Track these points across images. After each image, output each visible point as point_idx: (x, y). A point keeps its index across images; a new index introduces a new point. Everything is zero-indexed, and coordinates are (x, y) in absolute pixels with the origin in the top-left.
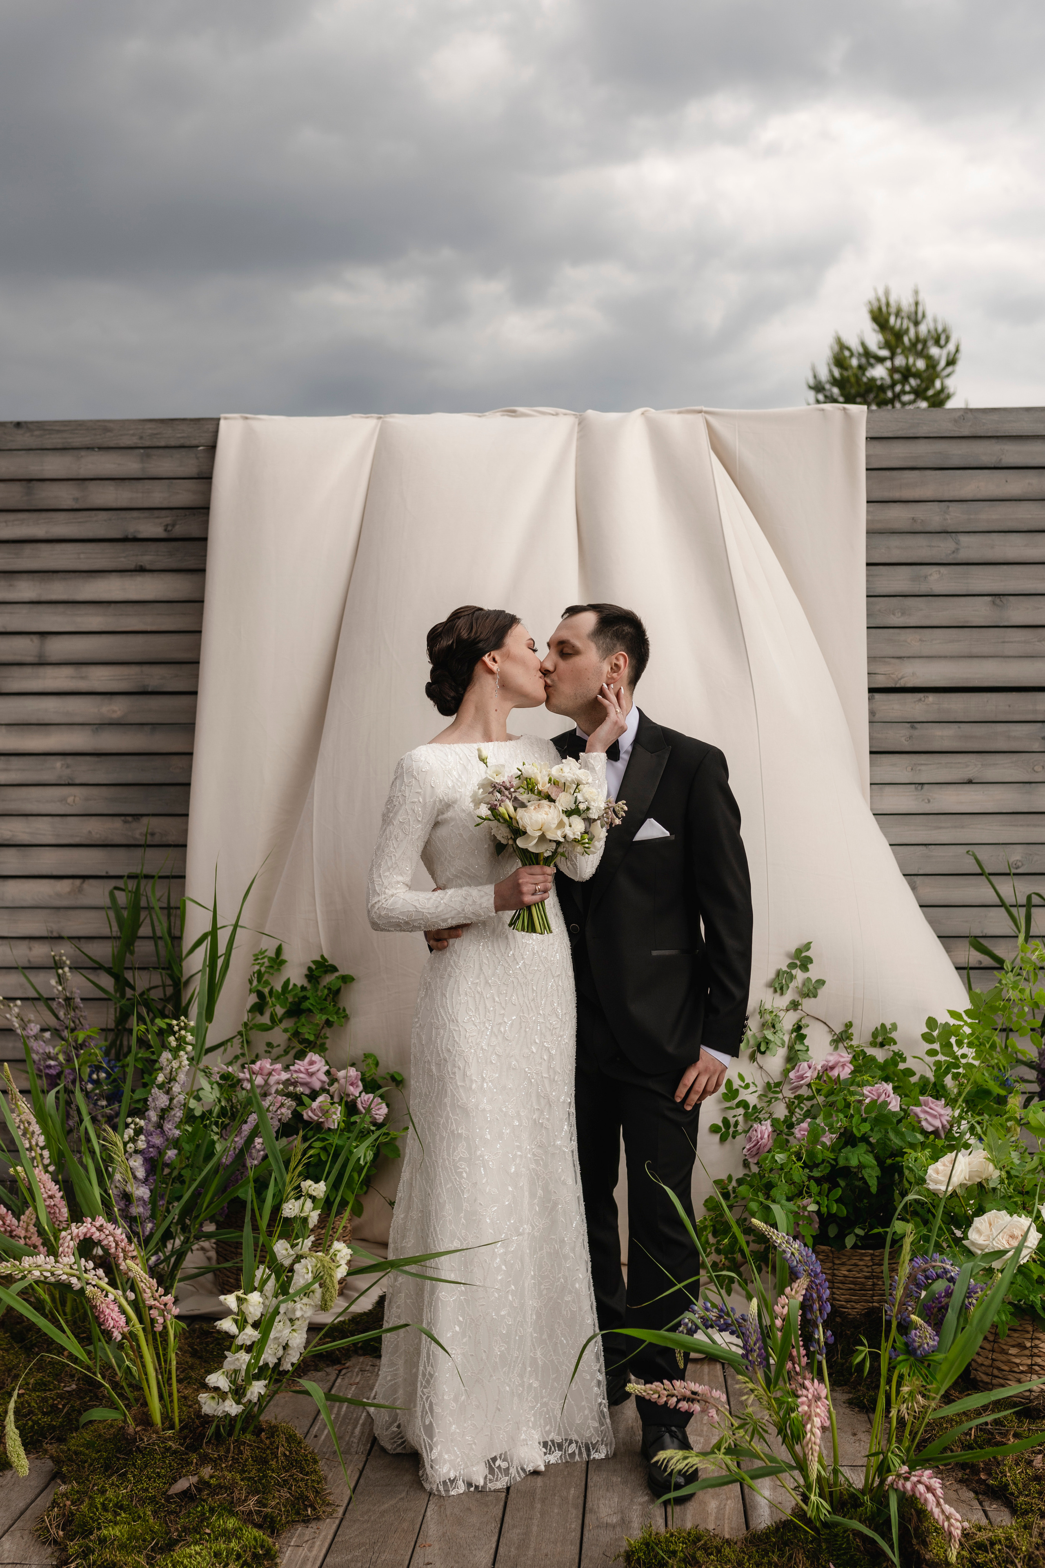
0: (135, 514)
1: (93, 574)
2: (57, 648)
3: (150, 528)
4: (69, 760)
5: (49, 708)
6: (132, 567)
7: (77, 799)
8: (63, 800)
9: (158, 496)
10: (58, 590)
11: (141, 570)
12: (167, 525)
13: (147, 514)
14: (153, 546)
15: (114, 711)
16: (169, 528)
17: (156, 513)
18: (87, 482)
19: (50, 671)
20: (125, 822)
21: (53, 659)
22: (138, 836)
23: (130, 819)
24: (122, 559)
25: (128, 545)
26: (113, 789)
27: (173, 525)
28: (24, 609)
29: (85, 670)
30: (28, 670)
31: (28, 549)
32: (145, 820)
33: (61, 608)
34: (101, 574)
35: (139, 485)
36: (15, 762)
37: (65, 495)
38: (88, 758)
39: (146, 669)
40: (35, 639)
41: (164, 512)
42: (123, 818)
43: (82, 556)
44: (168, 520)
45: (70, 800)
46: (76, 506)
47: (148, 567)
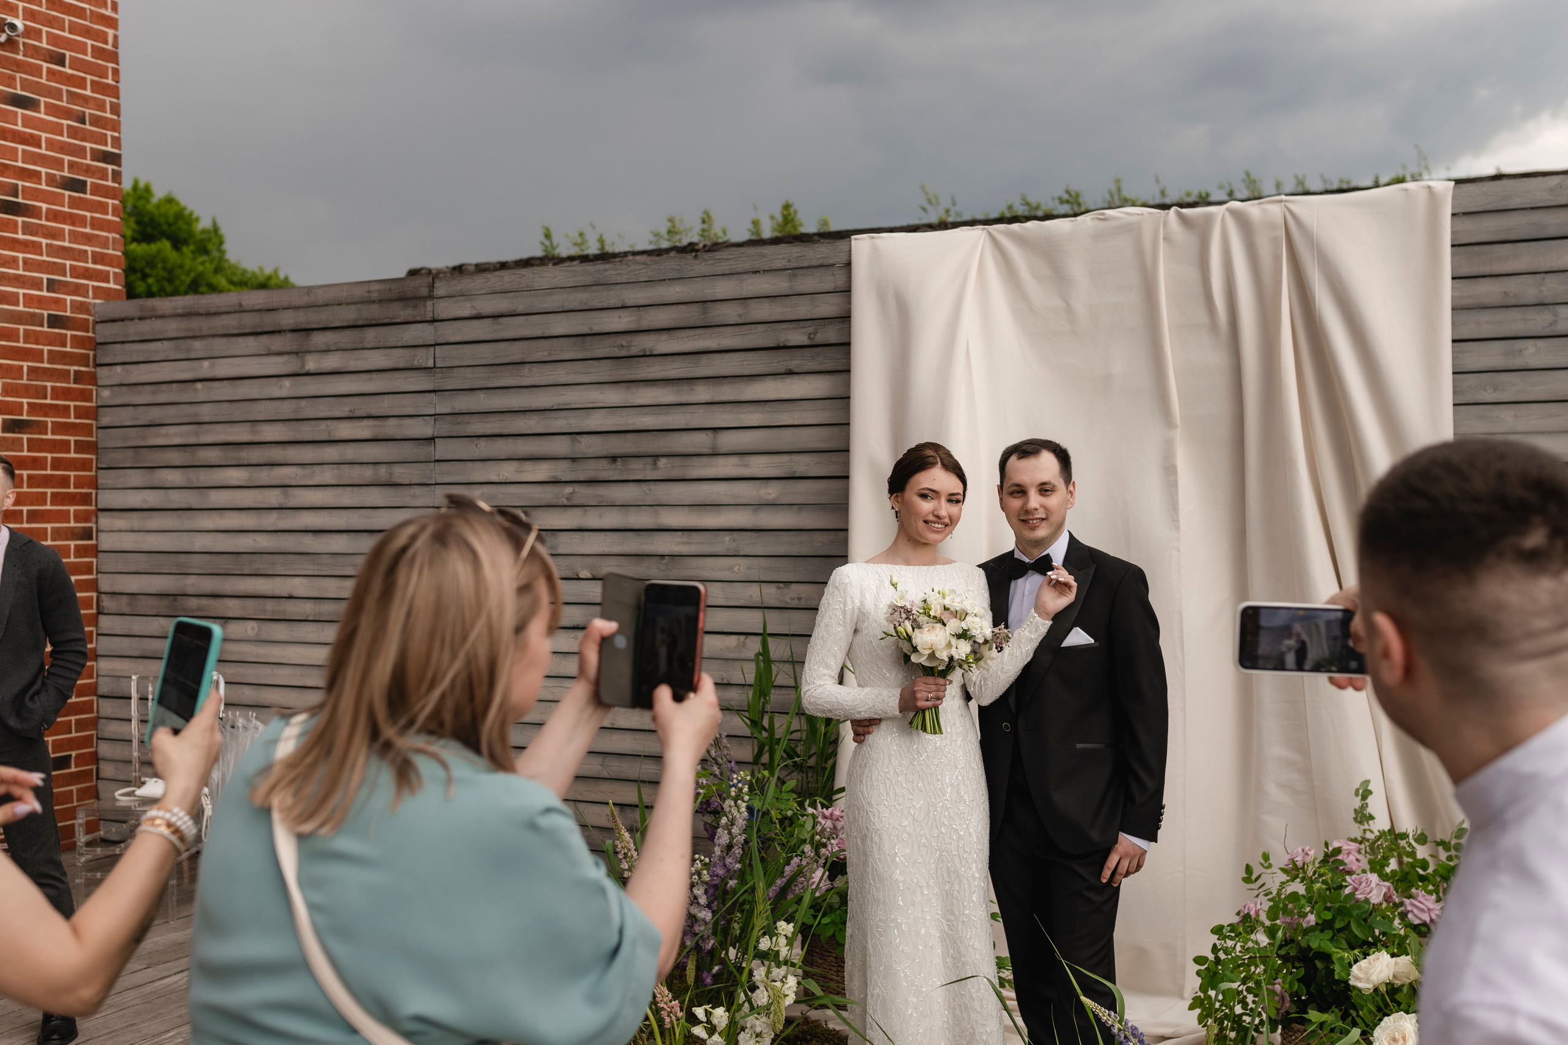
0: (785, 325)
1: (753, 378)
2: (727, 441)
3: (797, 337)
4: (736, 535)
5: (720, 491)
6: (783, 371)
7: (741, 568)
8: (731, 569)
9: (803, 309)
10: (727, 392)
11: (790, 373)
12: (810, 334)
13: (794, 325)
14: (799, 352)
15: (770, 494)
16: (812, 336)
17: (802, 323)
18: (748, 300)
19: (720, 461)
20: (778, 588)
21: (723, 450)
22: (788, 600)
23: (781, 585)
24: (775, 364)
25: (780, 352)
26: (769, 559)
27: (815, 334)
28: (701, 410)
29: (747, 458)
30: (704, 460)
31: (704, 359)
32: (794, 587)
33: (729, 407)
34: (760, 378)
35: (788, 300)
36: (696, 536)
37: (730, 312)
38: (749, 533)
39: (794, 457)
40: (710, 433)
41: (807, 322)
42: (776, 584)
43: (745, 363)
44: (811, 329)
45: (736, 569)
46: (740, 322)
47: (796, 370)
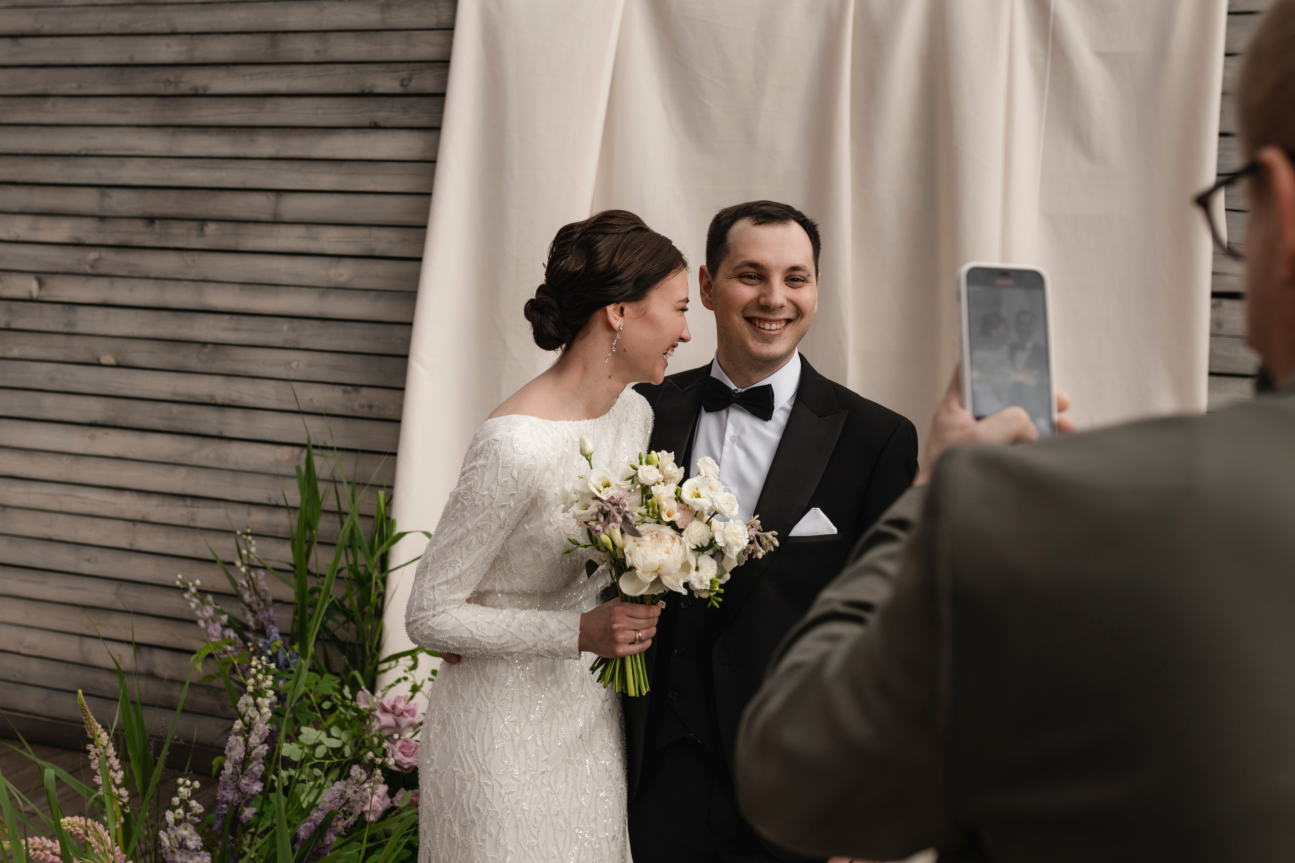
0: (373, 67)
1: (330, 131)
2: (293, 206)
3: (387, 83)
4: (296, 323)
5: (281, 268)
6: (367, 123)
7: (301, 364)
8: (287, 364)
9: (396, 48)
10: (295, 146)
11: (376, 127)
12: (403, 80)
13: (384, 67)
14: (388, 101)
15: (341, 275)
16: (405, 83)
17: (394, 66)
18: (328, 34)
19: (283, 230)
20: (345, 392)
21: (287, 217)
22: (356, 407)
23: (349, 388)
24: (358, 115)
25: (365, 101)
26: (335, 356)
27: (410, 79)
28: (263, 165)
29: (316, 230)
30: (263, 228)
31: (270, 103)
32: (365, 392)
33: (297, 165)
34: (338, 131)
35: (378, 37)
36: (247, 322)
37: (306, 48)
38: (313, 322)
39: (375, 232)
40: (271, 196)
41: (401, 66)
42: (343, 387)
43: (320, 111)
44: (405, 74)
45: (294, 364)
46: (317, 59)
47: (383, 124)
